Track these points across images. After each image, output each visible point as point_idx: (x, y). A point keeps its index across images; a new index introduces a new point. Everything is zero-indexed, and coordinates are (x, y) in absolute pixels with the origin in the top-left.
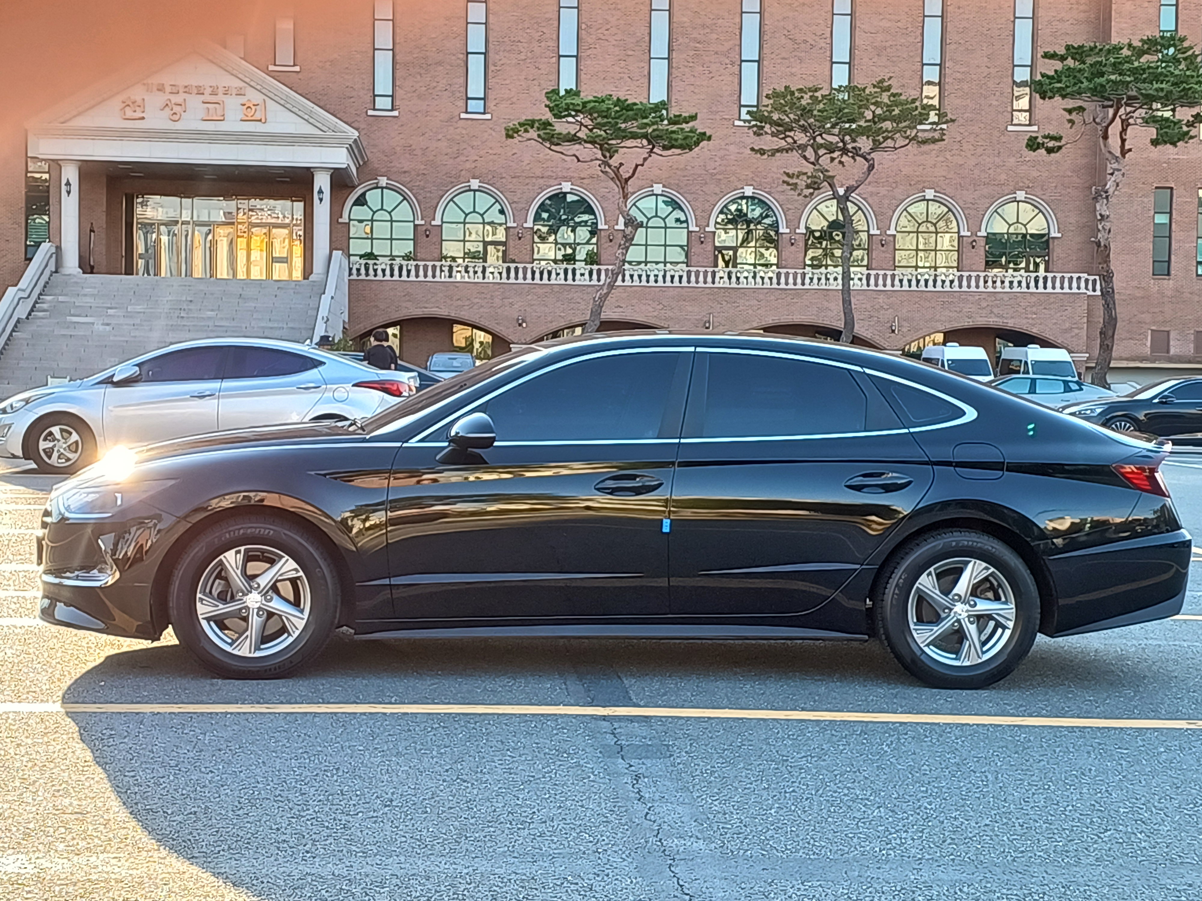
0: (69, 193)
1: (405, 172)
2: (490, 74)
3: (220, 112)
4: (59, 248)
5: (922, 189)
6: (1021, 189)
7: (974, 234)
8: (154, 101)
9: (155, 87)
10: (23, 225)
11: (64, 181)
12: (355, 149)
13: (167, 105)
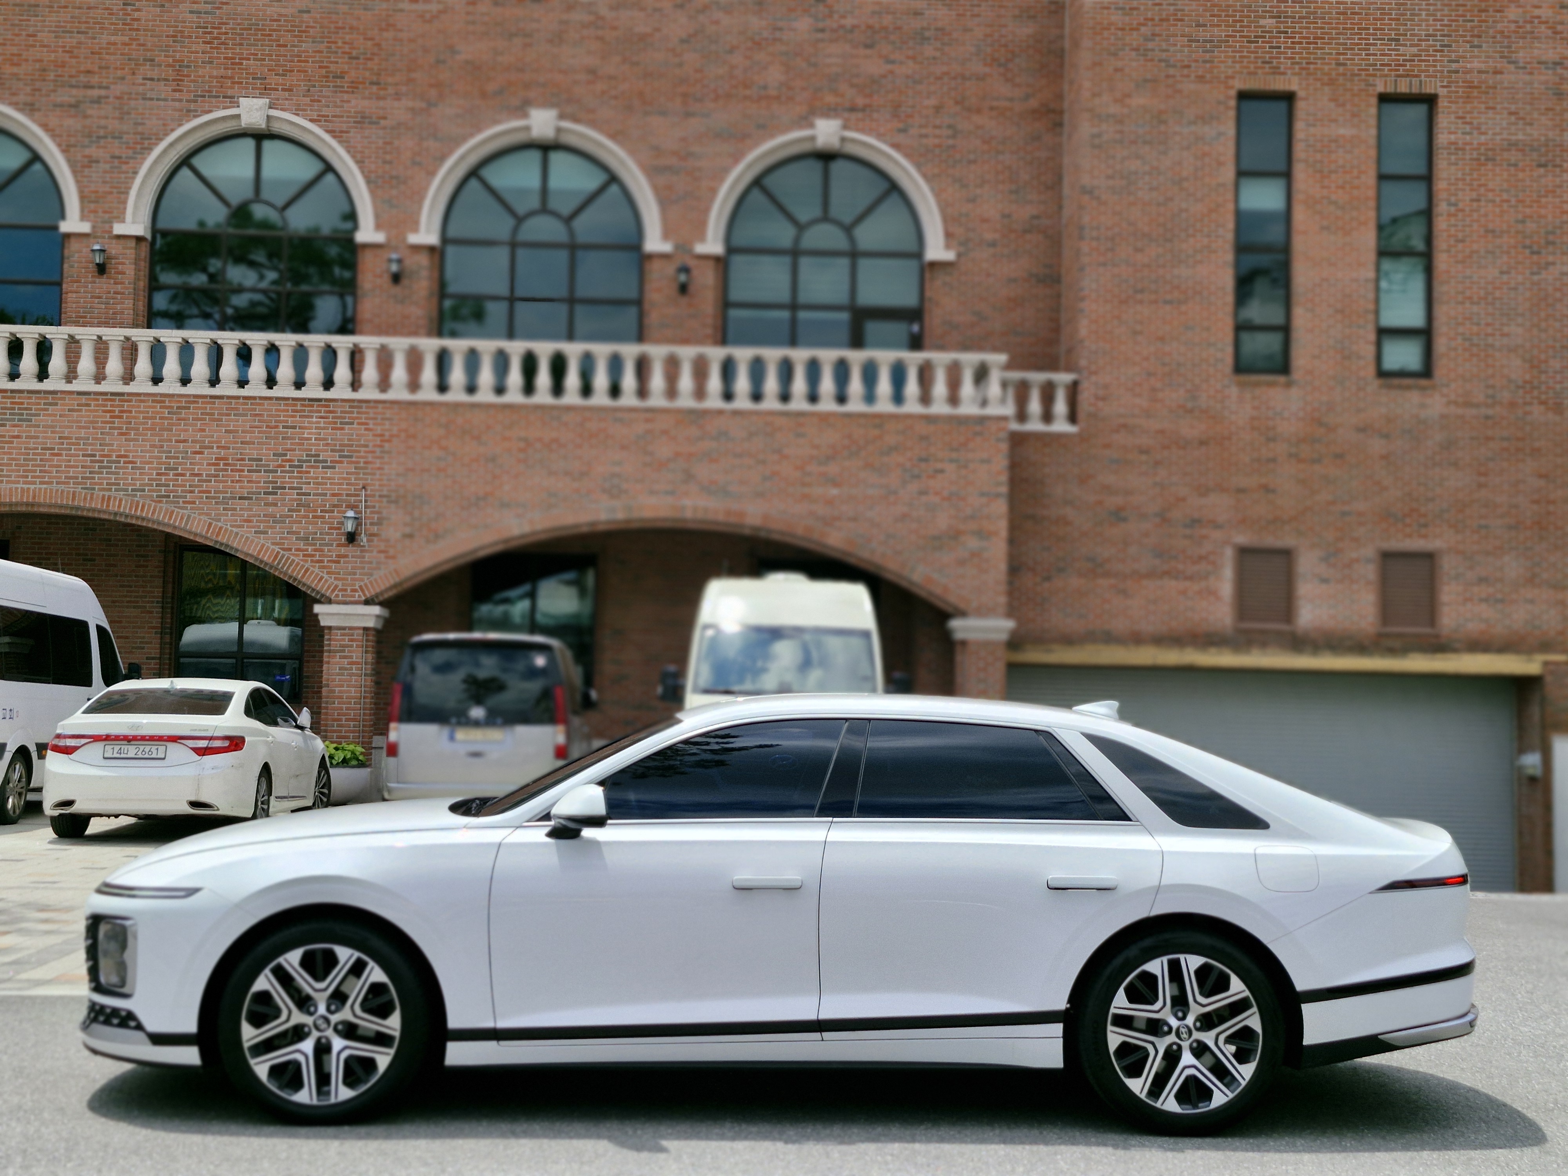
5: (521, 110)
6: (829, 112)
7: (683, 247)
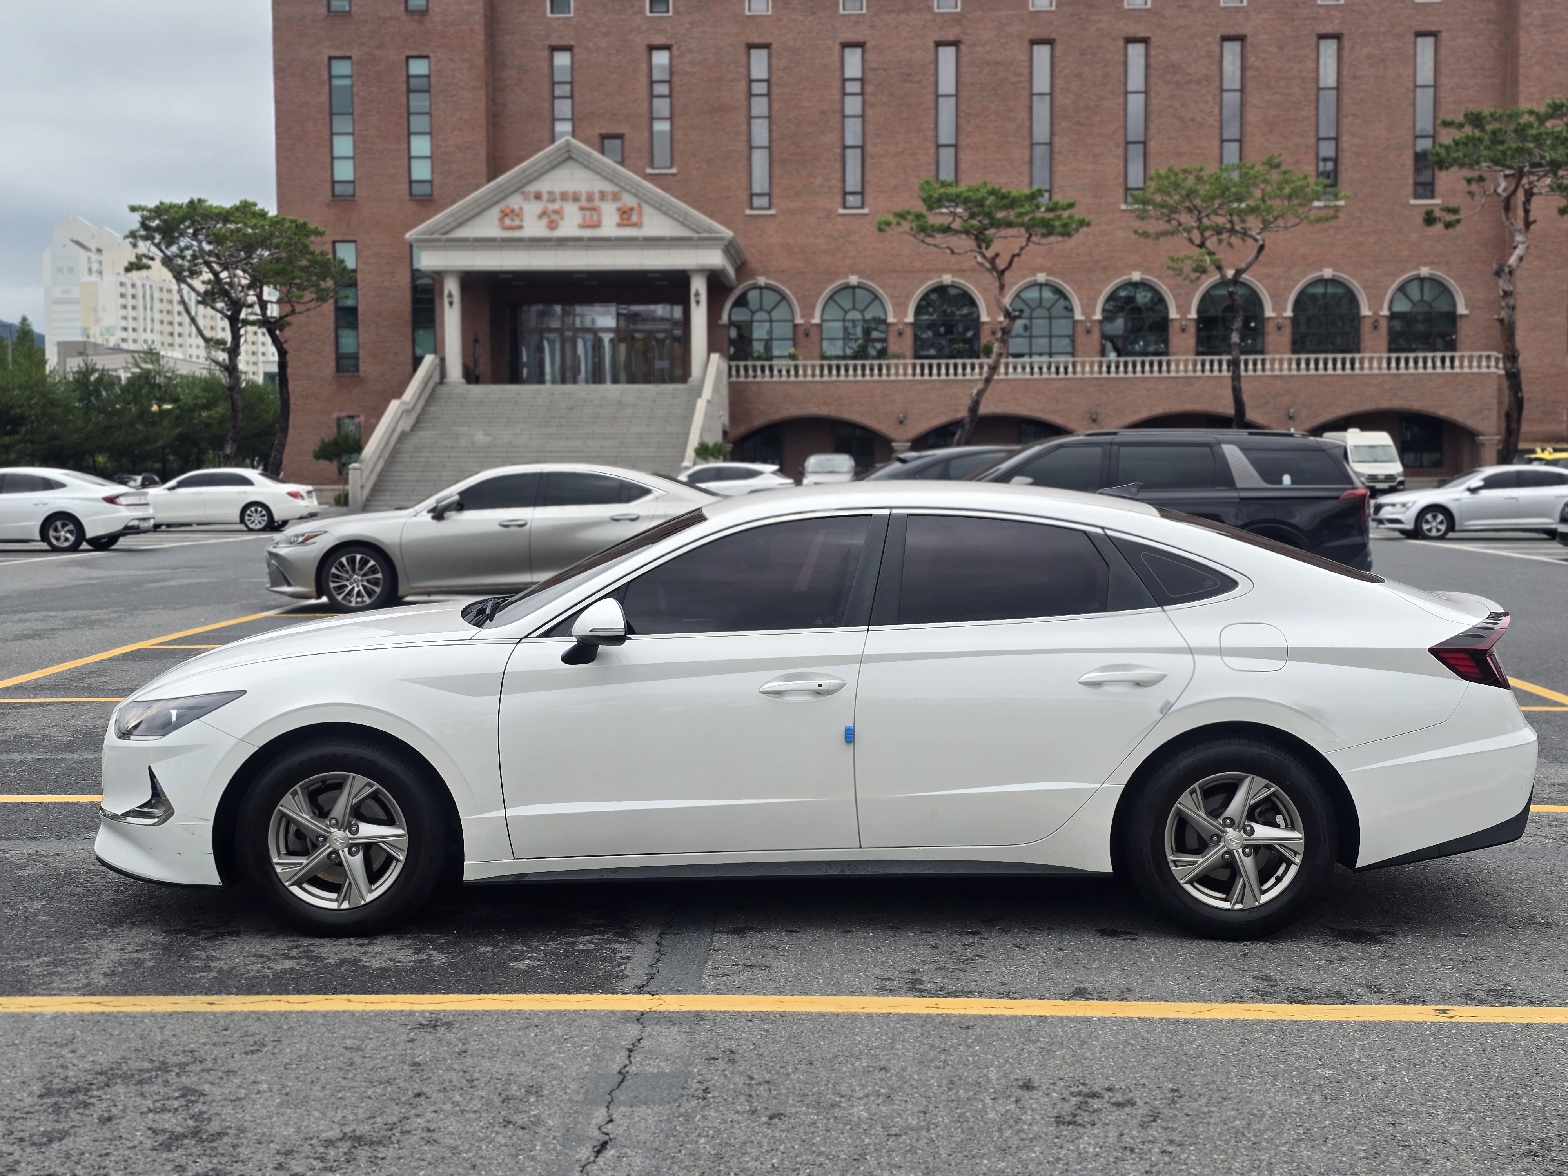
0: (451, 304)
1: (783, 271)
2: (868, 167)
3: (595, 218)
4: (443, 360)
5: (1320, 269)
6: (1425, 265)
7: (1376, 313)
8: (532, 209)
9: (532, 195)
10: (410, 338)
11: (446, 293)
12: (731, 249)
13: (543, 214)
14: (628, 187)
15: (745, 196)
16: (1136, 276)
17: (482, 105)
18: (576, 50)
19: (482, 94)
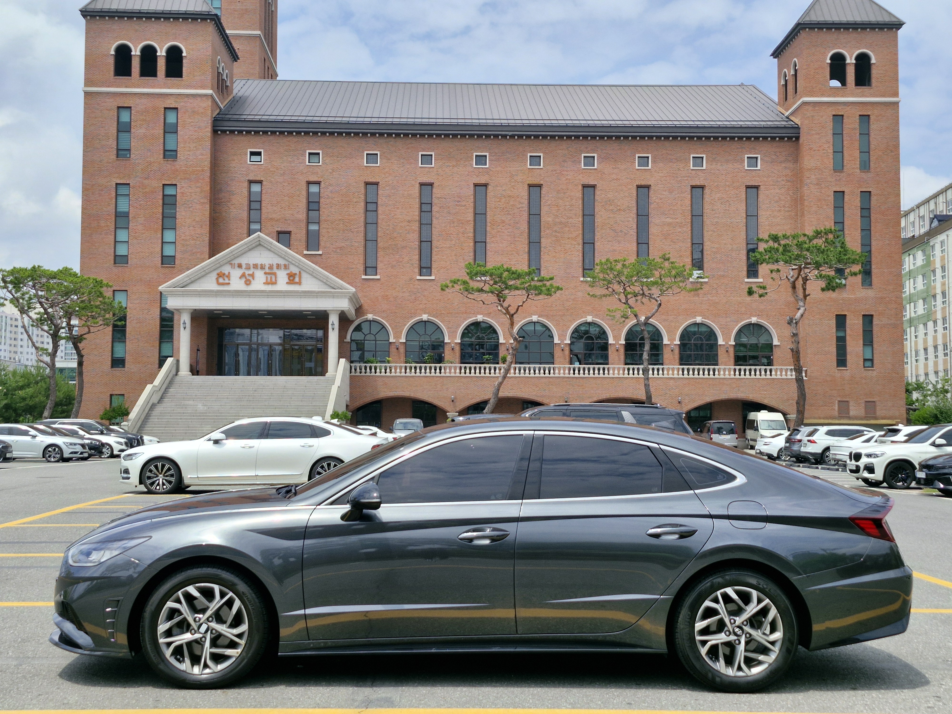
0: (185, 328)
1: (384, 311)
2: (435, 253)
3: (274, 279)
4: (178, 361)
5: (695, 317)
6: (754, 316)
7: (727, 343)
8: (236, 273)
9: (236, 266)
10: (158, 348)
11: (182, 322)
12: (353, 299)
13: (243, 276)
14: (293, 262)
15: (362, 268)
16: (589, 319)
17: (207, 213)
18: (264, 183)
19: (208, 206)
